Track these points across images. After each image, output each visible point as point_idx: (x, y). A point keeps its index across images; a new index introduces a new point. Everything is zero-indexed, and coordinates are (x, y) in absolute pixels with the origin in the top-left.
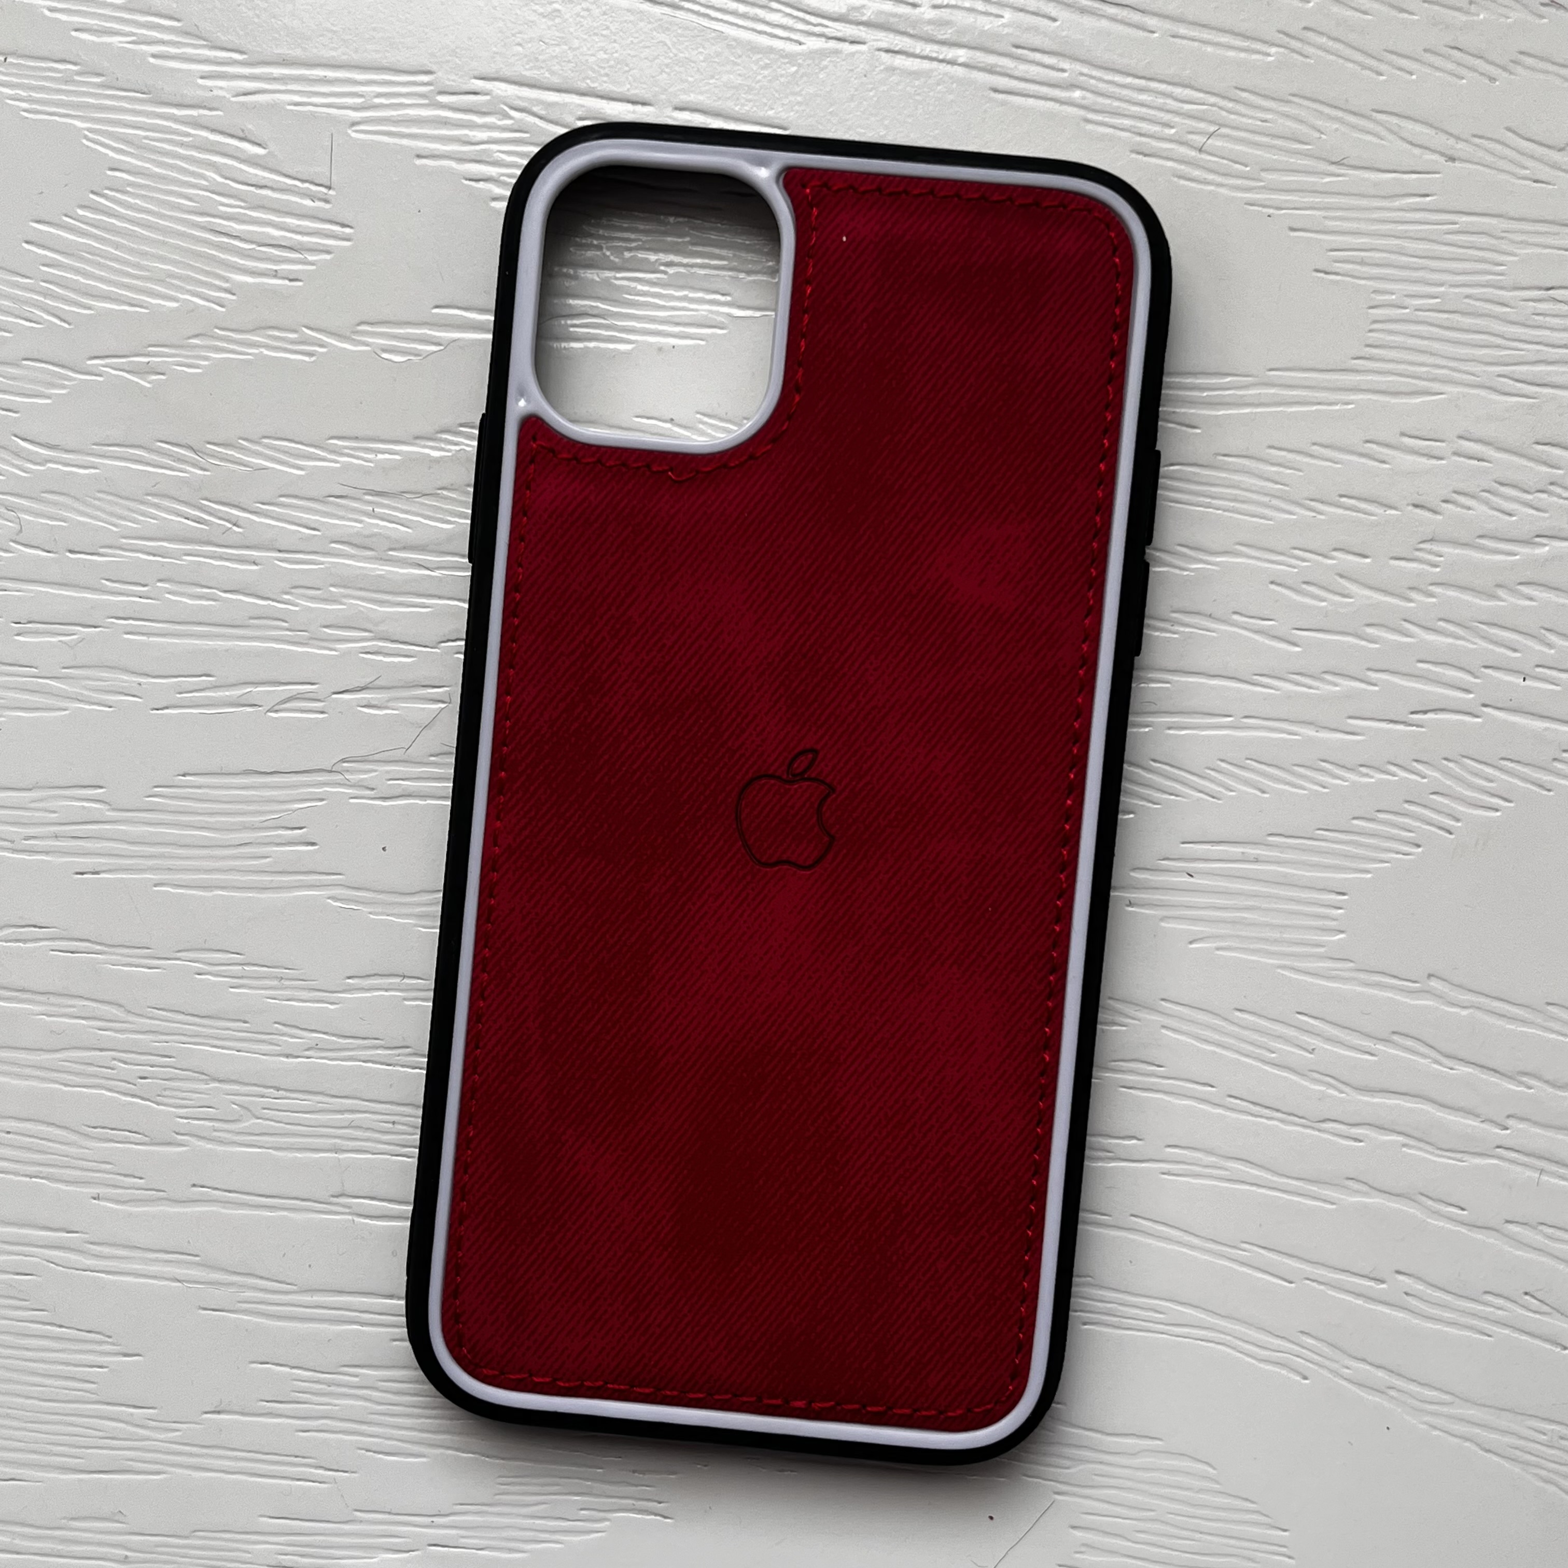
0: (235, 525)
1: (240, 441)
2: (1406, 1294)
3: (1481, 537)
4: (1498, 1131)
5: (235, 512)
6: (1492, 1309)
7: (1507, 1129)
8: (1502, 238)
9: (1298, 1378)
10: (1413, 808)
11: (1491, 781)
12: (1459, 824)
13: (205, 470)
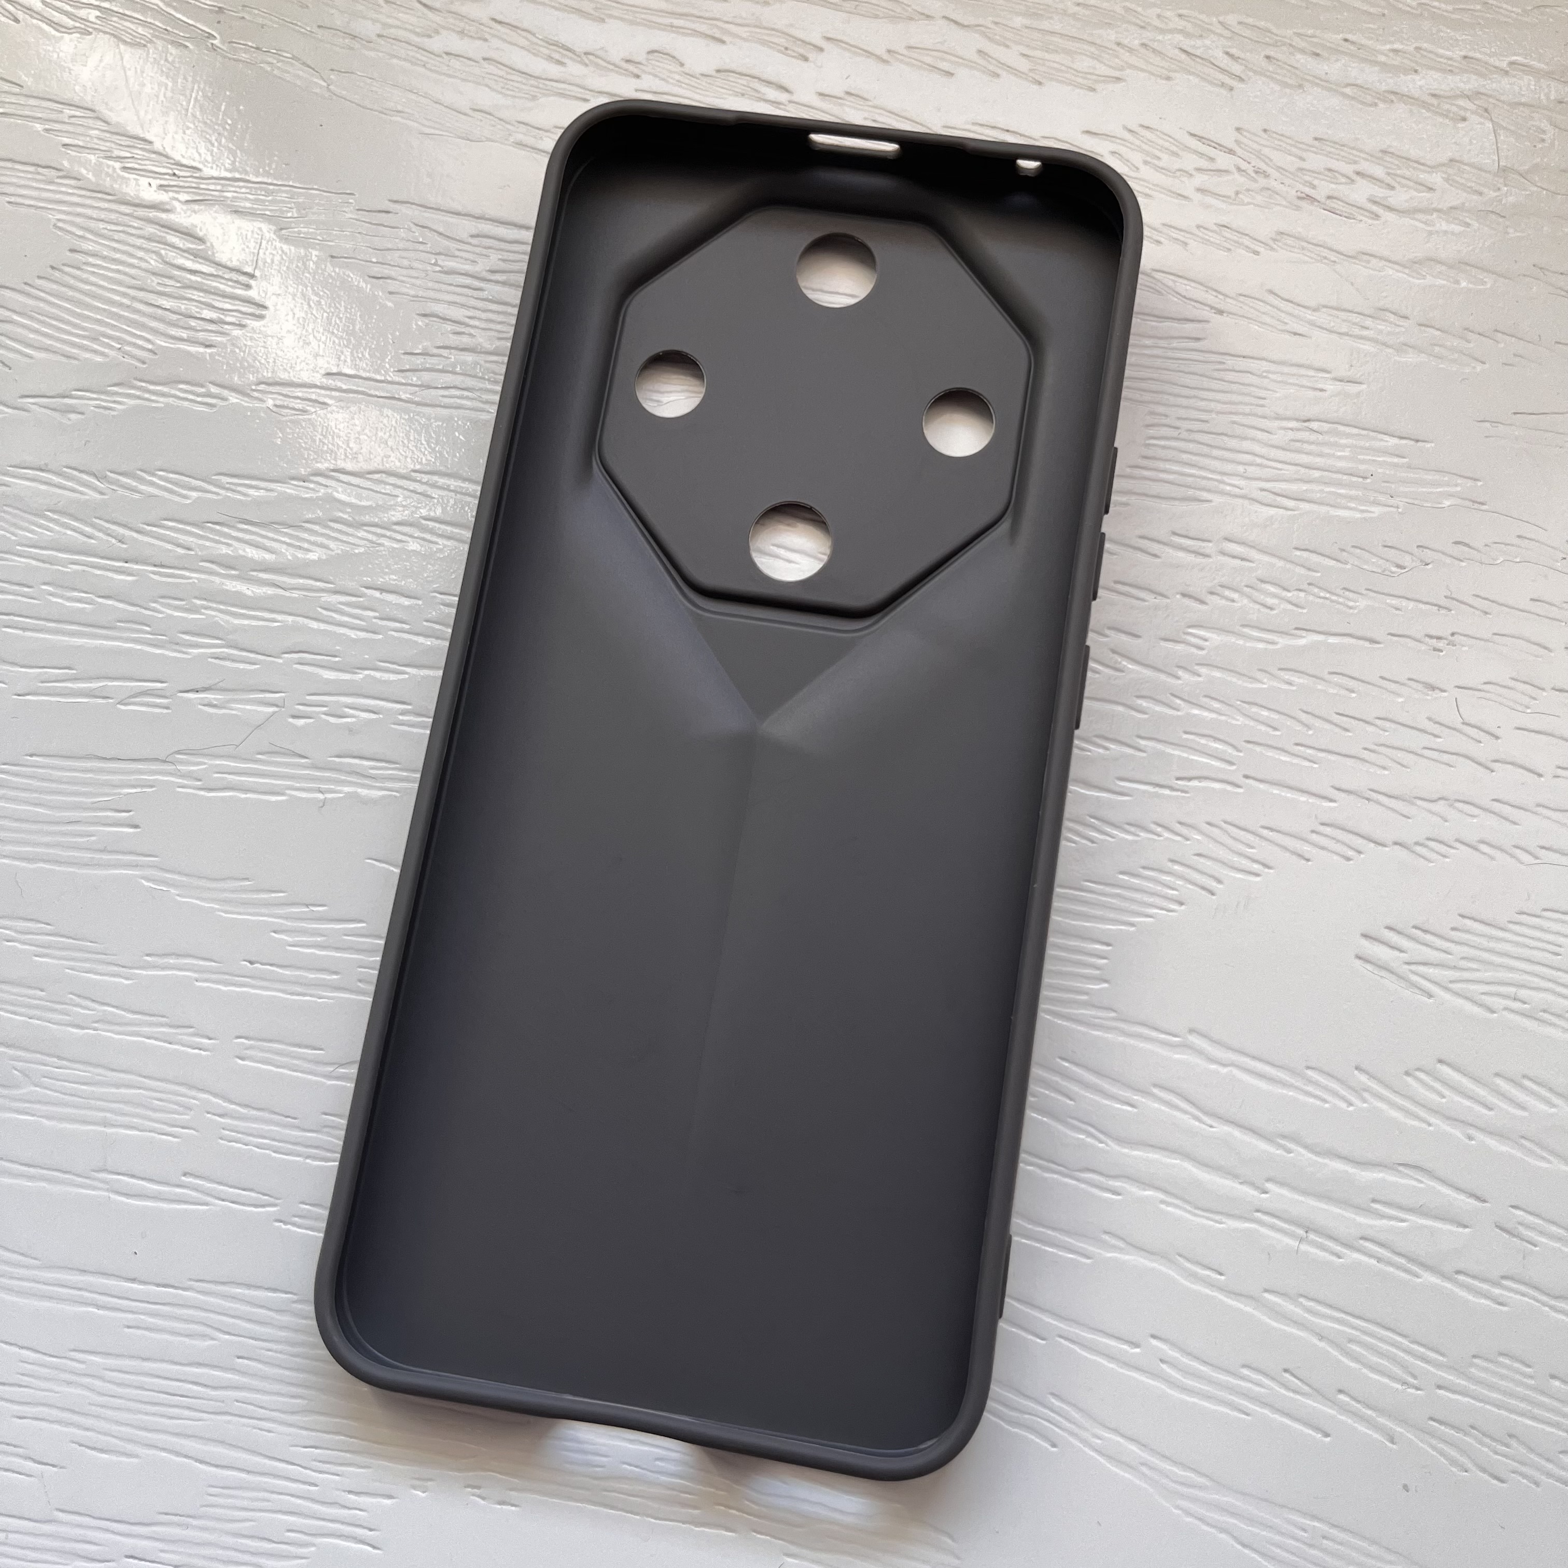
0: (120, 541)
1: (139, 472)
2: (1161, 1360)
3: (1244, 626)
4: (1255, 1193)
5: (121, 531)
6: (1249, 1385)
7: (1266, 1192)
8: (1266, 377)
9: (1046, 1445)
10: (1176, 867)
11: (1252, 847)
12: (1220, 886)
13: (102, 493)
